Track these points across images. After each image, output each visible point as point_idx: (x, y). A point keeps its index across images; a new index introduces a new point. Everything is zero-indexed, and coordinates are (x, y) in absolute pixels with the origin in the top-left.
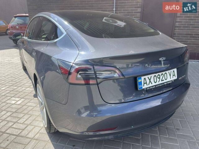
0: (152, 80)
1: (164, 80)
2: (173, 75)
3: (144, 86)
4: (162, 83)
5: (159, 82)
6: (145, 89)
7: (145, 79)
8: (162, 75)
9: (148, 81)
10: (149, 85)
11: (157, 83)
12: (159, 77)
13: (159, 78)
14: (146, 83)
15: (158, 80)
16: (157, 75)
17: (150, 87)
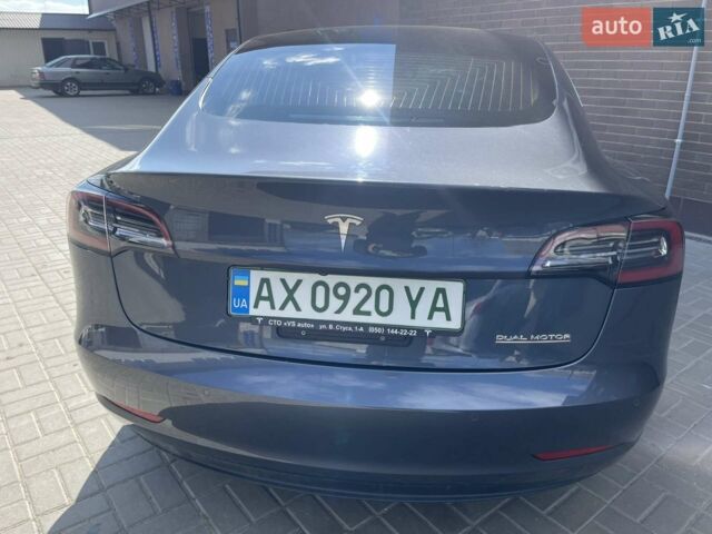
0: (302, 296)
1: (368, 313)
2: (434, 309)
3: (256, 306)
4: (359, 325)
5: (339, 312)
6: (260, 320)
7: (265, 281)
8: (363, 292)
9: (280, 295)
10: (282, 308)
11: (328, 315)
12: (342, 291)
13: (346, 298)
14: (270, 298)
15: (335, 303)
16: (331, 280)
17: (284, 320)
